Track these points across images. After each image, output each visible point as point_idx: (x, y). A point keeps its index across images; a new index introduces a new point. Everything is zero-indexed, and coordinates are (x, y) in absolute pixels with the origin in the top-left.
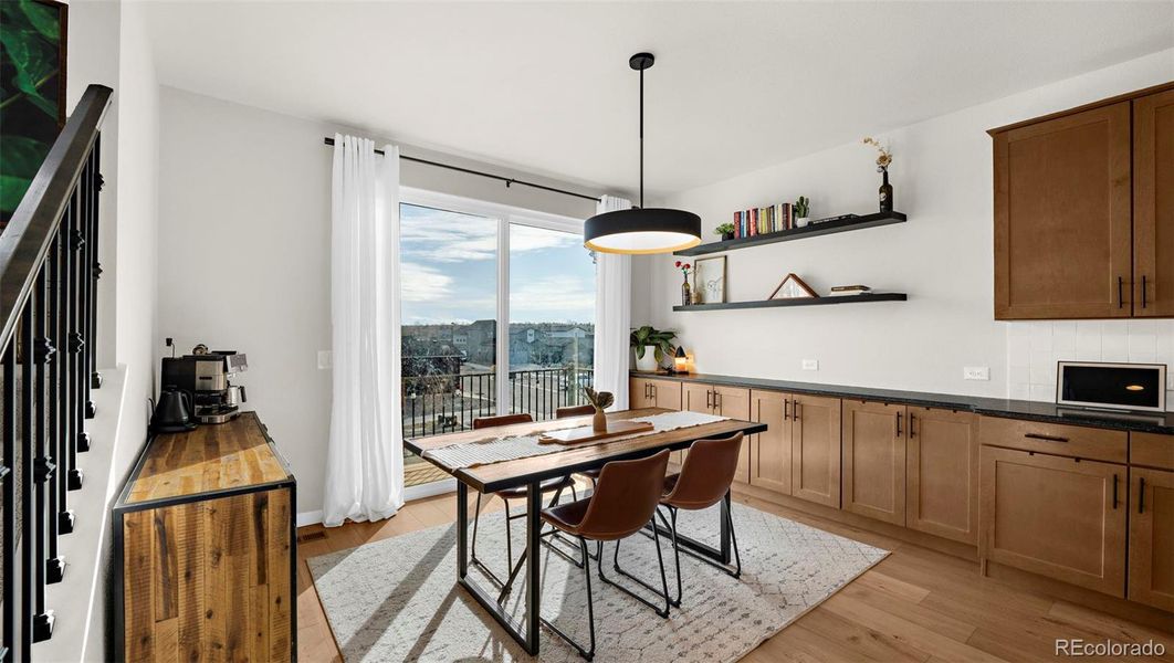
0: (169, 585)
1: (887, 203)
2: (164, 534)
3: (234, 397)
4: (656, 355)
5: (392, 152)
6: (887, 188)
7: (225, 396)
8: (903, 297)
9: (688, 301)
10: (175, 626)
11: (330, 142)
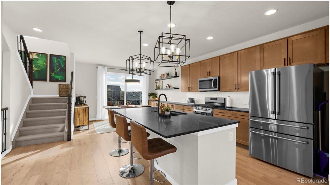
0: (78, 115)
1: (176, 74)
2: (78, 111)
3: (84, 102)
4: (153, 97)
5: (106, 68)
6: (176, 72)
7: (83, 102)
8: (178, 89)
9: (157, 89)
10: (78, 119)
11: (97, 67)
